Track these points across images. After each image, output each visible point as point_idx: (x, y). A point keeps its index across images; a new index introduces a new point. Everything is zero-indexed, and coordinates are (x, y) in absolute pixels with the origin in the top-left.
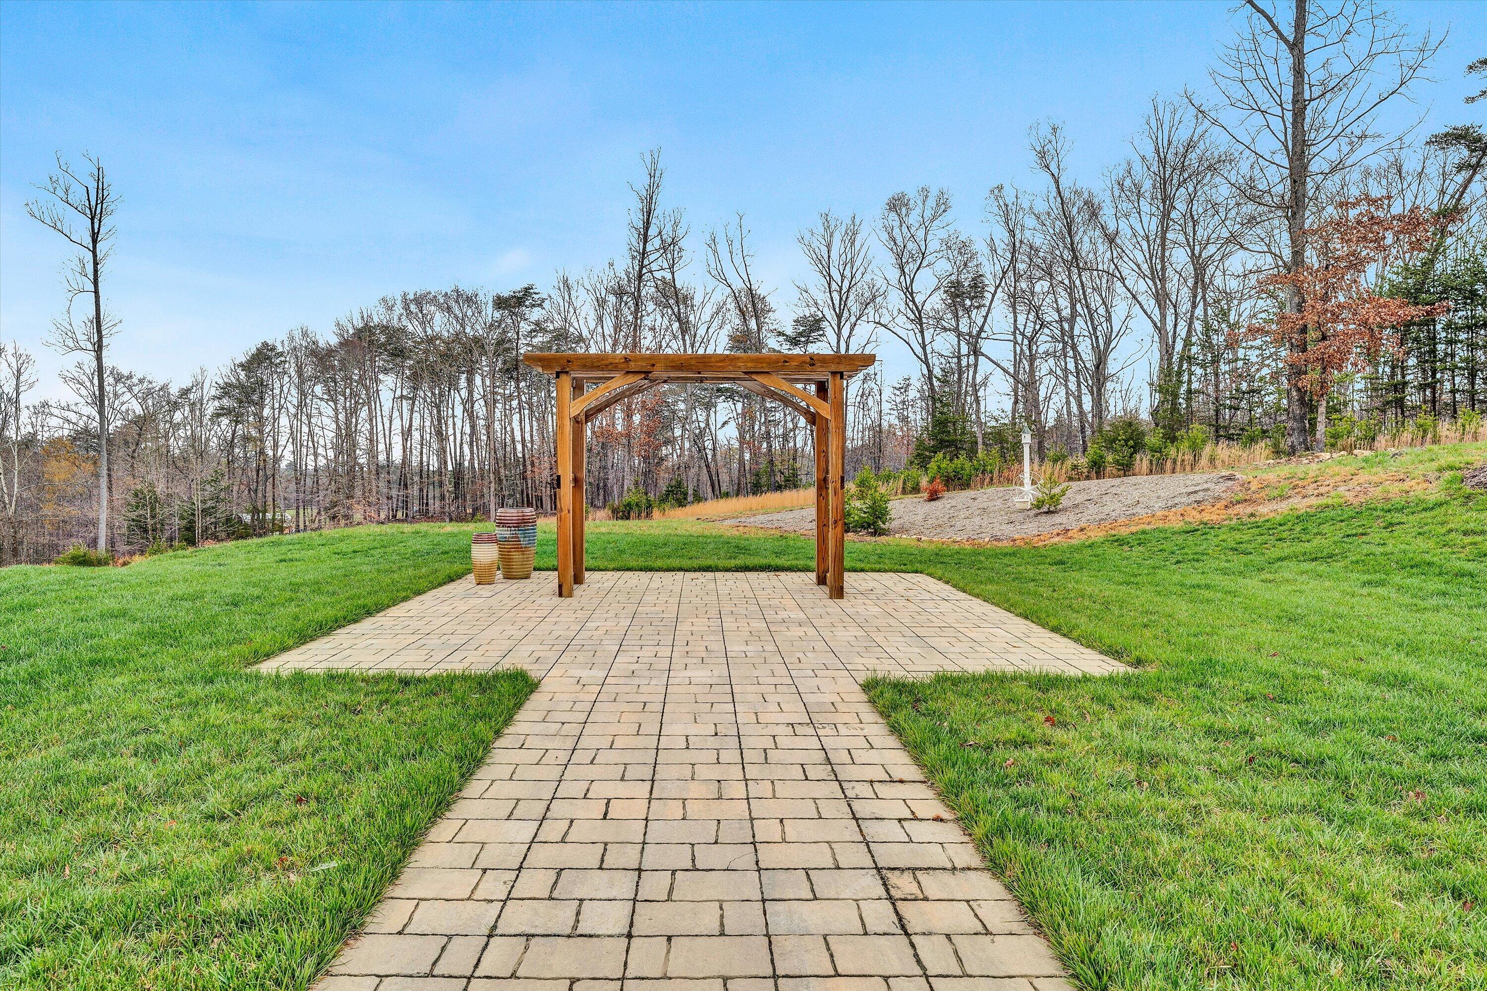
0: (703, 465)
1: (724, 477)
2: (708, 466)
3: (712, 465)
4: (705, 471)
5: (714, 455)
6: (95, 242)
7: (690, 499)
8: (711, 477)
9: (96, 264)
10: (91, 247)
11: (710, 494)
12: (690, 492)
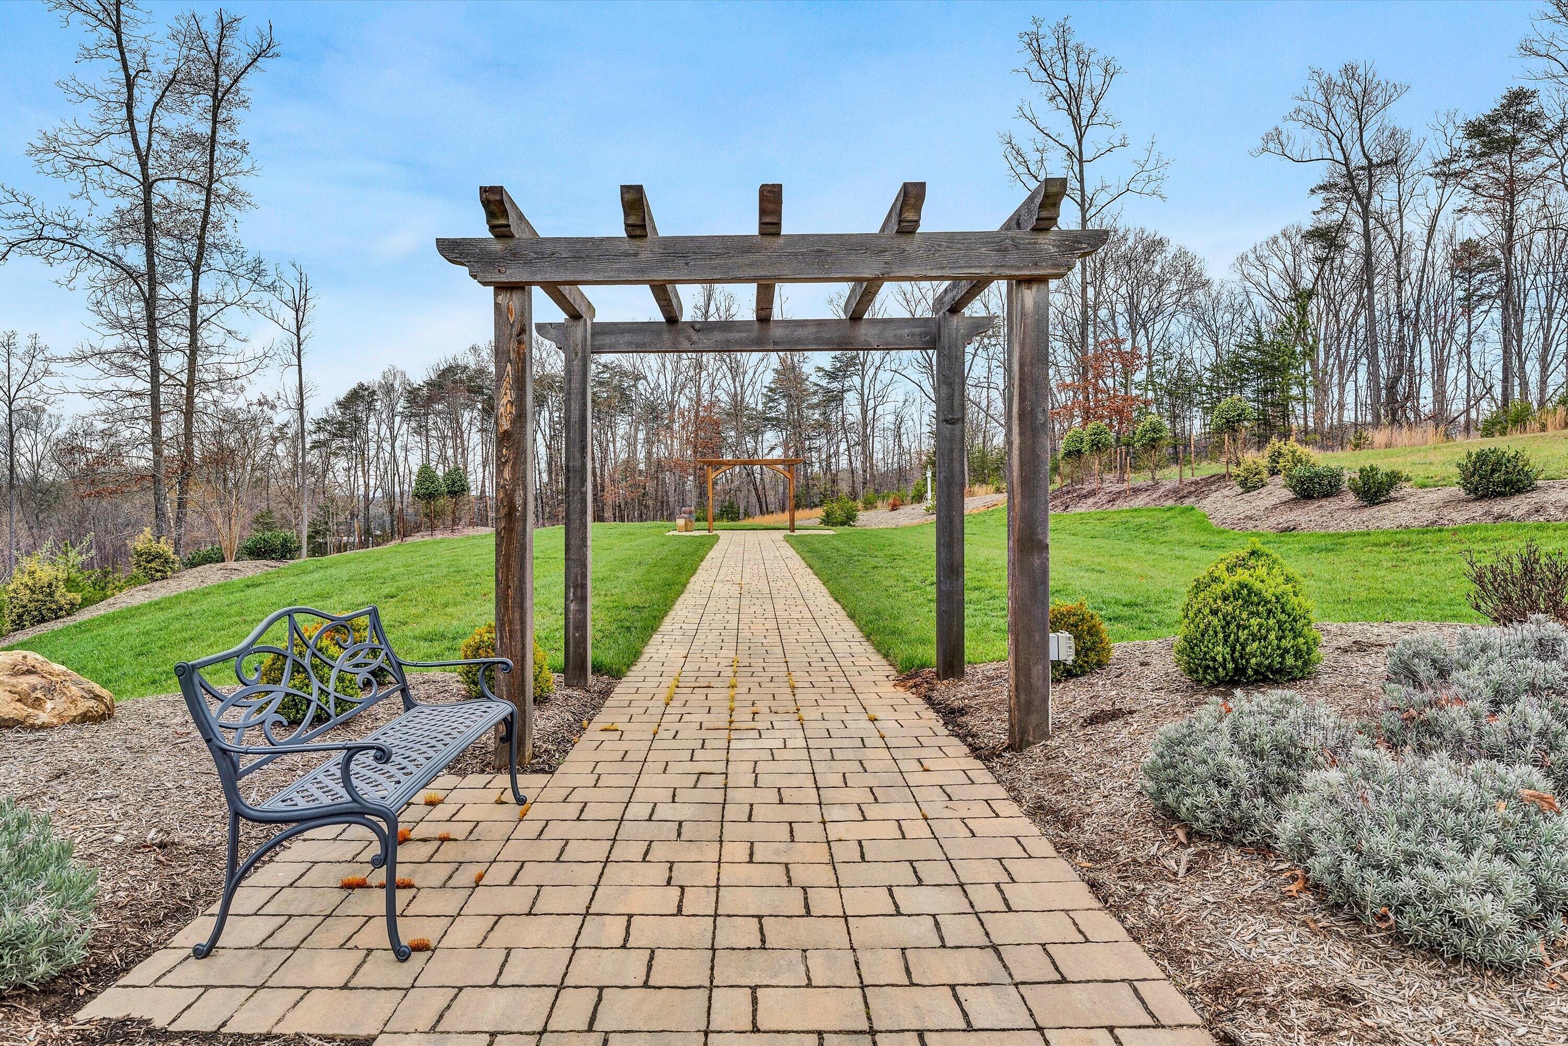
0: (752, 488)
1: (771, 498)
2: (756, 489)
3: (760, 488)
4: (753, 493)
5: (762, 479)
6: (298, 329)
7: (741, 516)
8: (759, 499)
9: (299, 344)
10: (295, 330)
11: (758, 512)
12: (742, 511)
